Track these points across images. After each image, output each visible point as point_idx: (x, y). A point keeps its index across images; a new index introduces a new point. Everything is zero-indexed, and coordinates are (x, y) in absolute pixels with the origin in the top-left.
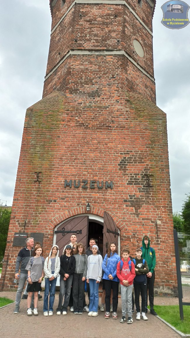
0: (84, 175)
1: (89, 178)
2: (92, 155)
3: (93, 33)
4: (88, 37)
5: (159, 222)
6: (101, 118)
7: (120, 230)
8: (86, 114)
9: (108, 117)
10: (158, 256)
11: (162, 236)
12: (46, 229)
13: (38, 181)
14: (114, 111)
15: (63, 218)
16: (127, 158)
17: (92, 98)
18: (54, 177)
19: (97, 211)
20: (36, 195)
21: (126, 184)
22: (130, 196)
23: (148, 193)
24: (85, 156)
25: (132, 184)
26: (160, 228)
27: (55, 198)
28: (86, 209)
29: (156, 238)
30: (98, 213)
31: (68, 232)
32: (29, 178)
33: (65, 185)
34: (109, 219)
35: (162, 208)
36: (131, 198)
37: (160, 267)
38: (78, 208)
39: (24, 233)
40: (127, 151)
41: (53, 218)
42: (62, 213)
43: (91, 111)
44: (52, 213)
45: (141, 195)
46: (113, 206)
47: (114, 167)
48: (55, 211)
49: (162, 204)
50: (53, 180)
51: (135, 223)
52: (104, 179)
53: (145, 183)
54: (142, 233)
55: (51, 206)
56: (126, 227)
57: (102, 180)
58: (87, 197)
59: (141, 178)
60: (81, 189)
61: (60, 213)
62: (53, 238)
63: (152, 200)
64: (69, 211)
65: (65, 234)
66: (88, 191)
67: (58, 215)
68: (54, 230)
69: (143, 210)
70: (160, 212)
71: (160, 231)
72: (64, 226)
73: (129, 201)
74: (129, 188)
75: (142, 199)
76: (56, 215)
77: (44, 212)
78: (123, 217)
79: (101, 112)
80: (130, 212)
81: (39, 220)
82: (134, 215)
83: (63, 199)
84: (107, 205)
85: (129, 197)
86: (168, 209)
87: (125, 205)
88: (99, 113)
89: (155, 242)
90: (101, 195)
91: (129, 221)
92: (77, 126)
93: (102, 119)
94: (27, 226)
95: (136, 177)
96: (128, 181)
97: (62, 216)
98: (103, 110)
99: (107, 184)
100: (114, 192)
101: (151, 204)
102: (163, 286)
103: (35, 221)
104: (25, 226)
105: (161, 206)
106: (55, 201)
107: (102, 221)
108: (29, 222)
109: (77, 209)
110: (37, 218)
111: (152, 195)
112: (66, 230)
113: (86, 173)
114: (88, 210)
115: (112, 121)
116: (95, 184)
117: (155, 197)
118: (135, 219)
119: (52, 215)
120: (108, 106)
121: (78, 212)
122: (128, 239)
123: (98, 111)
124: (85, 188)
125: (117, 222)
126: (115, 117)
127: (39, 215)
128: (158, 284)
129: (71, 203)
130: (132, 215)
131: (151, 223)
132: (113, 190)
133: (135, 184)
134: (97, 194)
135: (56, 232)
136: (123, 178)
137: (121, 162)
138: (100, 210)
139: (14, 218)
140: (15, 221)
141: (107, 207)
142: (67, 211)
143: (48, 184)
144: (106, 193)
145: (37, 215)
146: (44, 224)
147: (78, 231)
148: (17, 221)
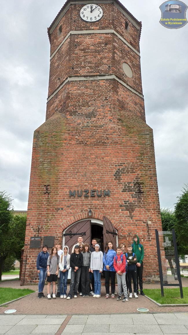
0: (85, 186)
1: (90, 188)
2: (91, 168)
3: (87, 60)
4: (83, 65)
5: (150, 222)
6: (97, 136)
7: (118, 231)
8: (84, 133)
9: (103, 135)
10: (150, 251)
11: (153, 234)
12: (56, 233)
13: (47, 193)
14: (108, 129)
15: (70, 223)
16: (120, 169)
17: (89, 118)
18: (60, 188)
20: (46, 204)
21: (121, 191)
22: (124, 201)
23: (140, 198)
24: (85, 169)
25: (125, 191)
26: (150, 227)
27: (62, 207)
28: (88, 214)
29: (147, 236)
30: (98, 217)
31: (74, 235)
32: (39, 191)
33: (70, 195)
34: (108, 222)
35: (151, 210)
36: (125, 204)
37: (151, 259)
38: (82, 214)
39: (38, 237)
40: (121, 163)
41: (61, 224)
42: (69, 219)
43: (89, 130)
44: (60, 219)
45: (134, 200)
46: (111, 211)
47: (110, 177)
48: (63, 217)
49: (151, 207)
50: (60, 191)
51: (129, 224)
52: (103, 188)
53: (137, 190)
54: (136, 232)
55: (59, 213)
56: (122, 228)
57: (101, 189)
58: (89, 205)
59: (133, 186)
60: (83, 197)
61: (67, 219)
62: (62, 240)
63: (143, 204)
64: (74, 217)
65: (72, 236)
66: (89, 199)
67: (66, 221)
68: (62, 234)
69: (136, 213)
70: (150, 214)
71: (150, 229)
72: (71, 229)
73: (124, 206)
74: (123, 195)
75: (134, 203)
76: (64, 220)
77: (53, 219)
78: (119, 220)
79: (97, 131)
80: (125, 215)
81: (50, 226)
82: (128, 217)
83: (69, 207)
84: (106, 210)
85: (124, 203)
87: (121, 209)
88: (95, 131)
89: (147, 239)
90: (101, 202)
91: (125, 223)
92: (77, 144)
93: (98, 137)
94: (40, 231)
95: (129, 185)
96: (122, 189)
97: (69, 221)
98: (99, 129)
99: (105, 192)
100: (111, 199)
101: (142, 208)
102: (155, 275)
103: (47, 226)
104: (38, 231)
105: (151, 208)
106: (62, 209)
107: (101, 223)
108: (42, 227)
109: (81, 214)
110: (48, 224)
111: (143, 200)
112: (72, 233)
113: (87, 184)
114: (90, 215)
115: (107, 138)
116: (95, 193)
117: (146, 201)
118: (130, 221)
119: (60, 221)
120: (102, 125)
121: (81, 217)
122: (125, 237)
123: (95, 130)
124: (86, 197)
125: (115, 225)
126: (109, 135)
127: (50, 221)
128: (151, 274)
129: (76, 210)
130: (127, 218)
131: (143, 223)
133: (128, 191)
134: (97, 201)
135: (65, 235)
136: (119, 186)
137: (115, 173)
138: (100, 214)
139: (29, 225)
140: (30, 227)
141: (106, 212)
142: (73, 217)
143: (55, 195)
144: (105, 200)
145: (48, 222)
146: (55, 229)
147: (83, 233)
148: (32, 227)
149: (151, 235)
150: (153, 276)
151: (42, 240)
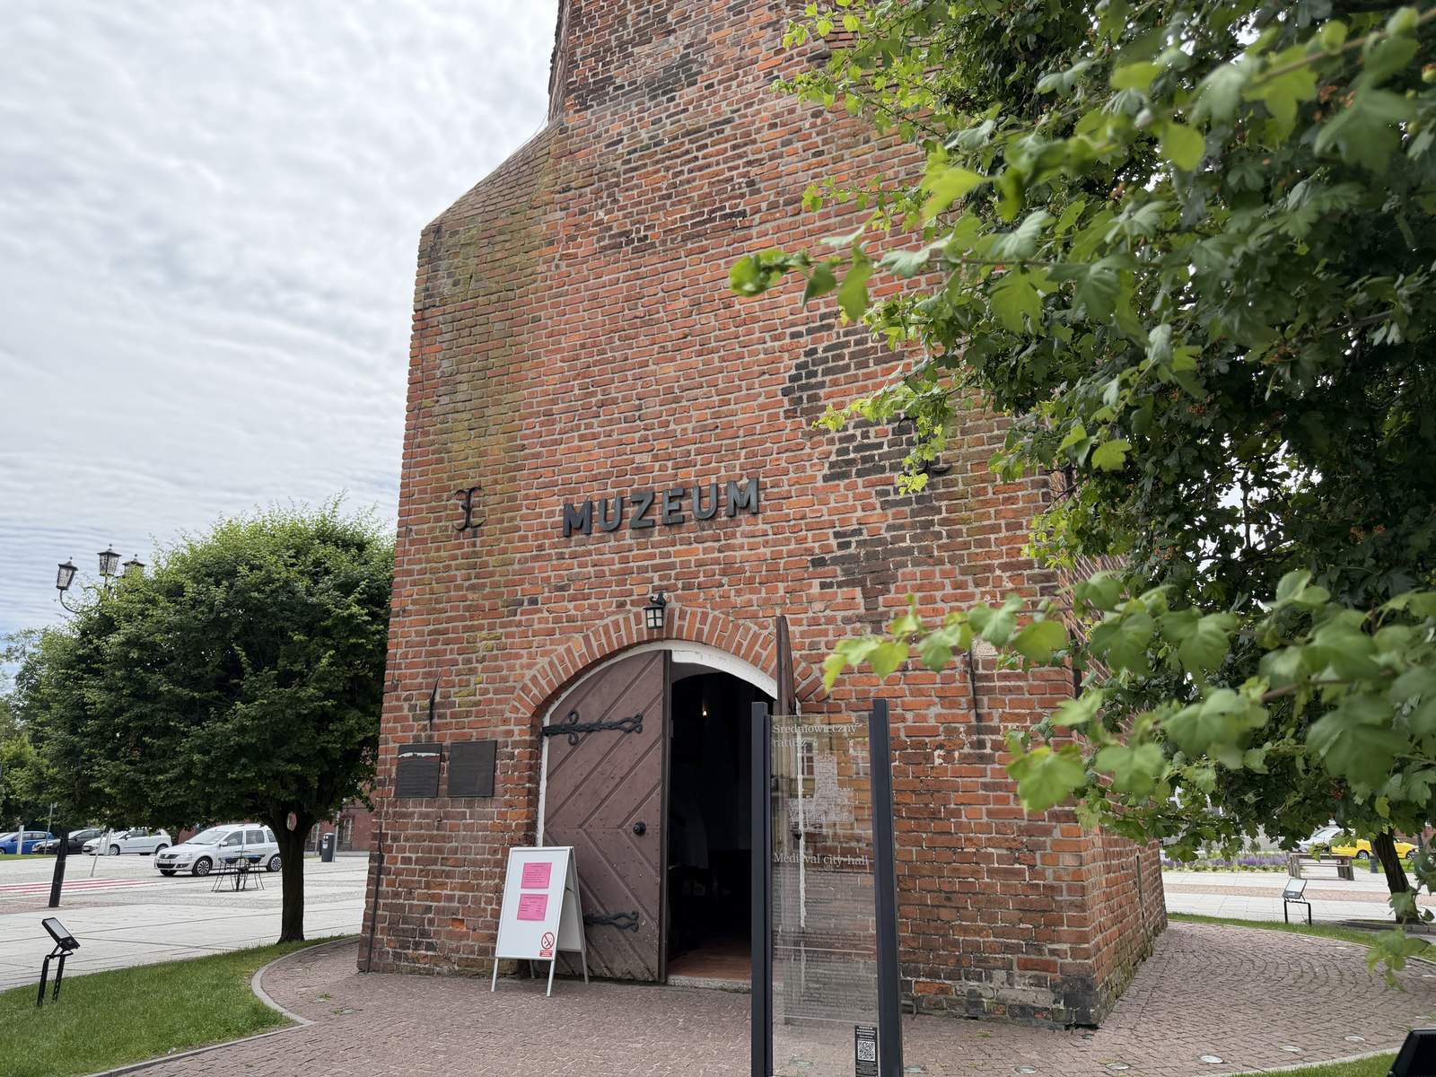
0: (639, 470)
1: (661, 479)
2: (670, 370)
5: (983, 650)
6: (701, 185)
8: (637, 186)
9: (730, 169)
10: (985, 819)
11: (1003, 718)
12: (505, 721)
13: (469, 526)
14: (758, 131)
15: (566, 670)
16: (820, 351)
17: (665, 98)
18: (527, 497)
19: (697, 625)
20: (467, 584)
21: (820, 478)
22: (837, 535)
23: (925, 505)
24: (639, 383)
25: (845, 475)
26: (988, 678)
27: (534, 590)
29: (969, 731)
30: (699, 632)
31: (589, 729)
32: (438, 520)
33: (567, 527)
35: (998, 572)
36: (842, 546)
37: (991, 872)
38: (621, 622)
39: (429, 744)
40: (823, 317)
41: (529, 674)
42: (561, 649)
43: (657, 162)
44: (524, 652)
45: (891, 521)
46: (763, 595)
47: (763, 408)
48: (535, 644)
49: (1000, 555)
50: (525, 511)
52: (723, 472)
55: (519, 624)
57: (713, 479)
58: (656, 569)
59: (890, 437)
60: (628, 532)
61: (553, 651)
62: (533, 758)
63: (945, 541)
64: (586, 638)
65: (580, 735)
66: (656, 538)
67: (547, 659)
68: (532, 727)
69: (902, 594)
70: (988, 597)
71: (990, 690)
72: (574, 702)
73: (835, 561)
74: (832, 497)
75: (895, 540)
76: (539, 659)
77: (495, 652)
78: (807, 641)
79: (700, 154)
80: (840, 615)
81: (480, 689)
82: (858, 625)
83: (562, 589)
84: (738, 593)
85: (833, 542)
86: (1031, 578)
87: (816, 582)
88: (689, 161)
89: (967, 750)
90: (712, 550)
92: (604, 248)
93: (706, 189)
94: (440, 717)
95: (865, 435)
96: (827, 465)
97: (562, 662)
98: (708, 141)
99: (734, 493)
100: (765, 527)
101: (940, 562)
102: (1008, 967)
103: (465, 691)
105: (996, 562)
106: (533, 602)
108: (446, 696)
109: (616, 623)
110: (473, 679)
111: (944, 514)
112: (581, 722)
113: (644, 459)
114: (651, 624)
115: (751, 184)
116: (684, 503)
117: (965, 521)
119: (525, 660)
120: (729, 115)
121: (619, 638)
123: (687, 152)
124: (643, 528)
126: (759, 162)
127: (480, 666)
128: (986, 960)
129: (593, 601)
130: (848, 628)
132: (760, 521)
133: (859, 474)
134: (695, 545)
135: (550, 732)
136: (807, 450)
137: (793, 379)
138: (710, 617)
139: (395, 688)
140: (398, 699)
141: (739, 601)
142: (579, 637)
143: (503, 532)
144: (733, 535)
145: (470, 669)
146: (500, 702)
147: (627, 720)
148: (405, 700)
149: (995, 723)
150: (1000, 975)
151: (442, 758)
